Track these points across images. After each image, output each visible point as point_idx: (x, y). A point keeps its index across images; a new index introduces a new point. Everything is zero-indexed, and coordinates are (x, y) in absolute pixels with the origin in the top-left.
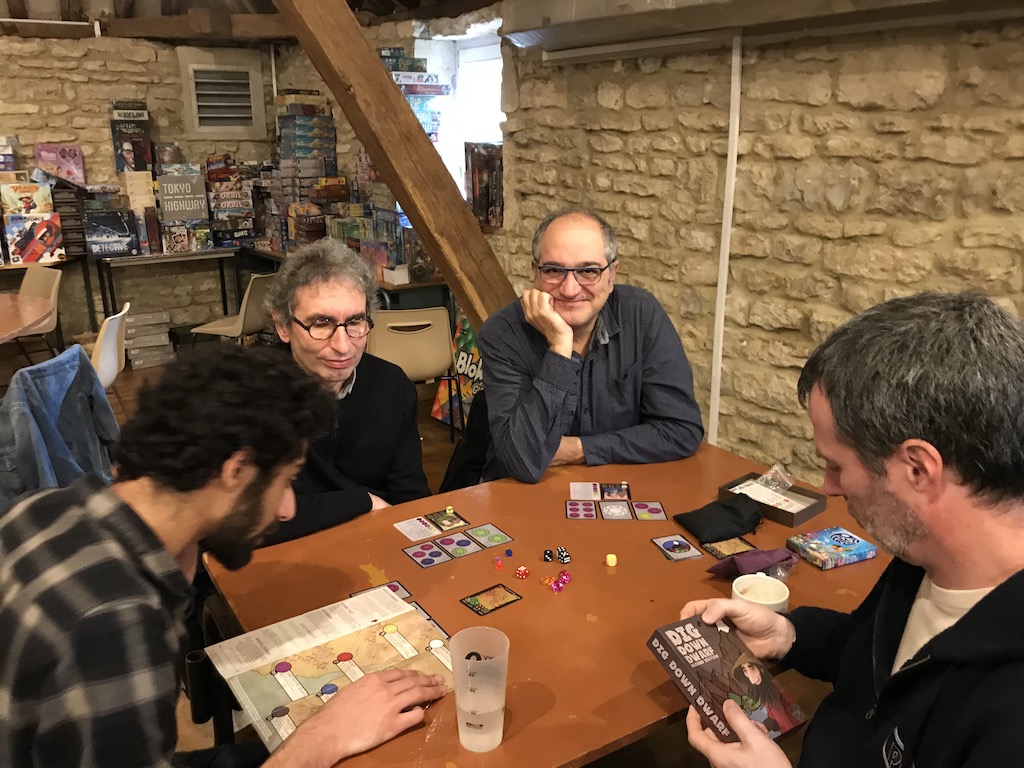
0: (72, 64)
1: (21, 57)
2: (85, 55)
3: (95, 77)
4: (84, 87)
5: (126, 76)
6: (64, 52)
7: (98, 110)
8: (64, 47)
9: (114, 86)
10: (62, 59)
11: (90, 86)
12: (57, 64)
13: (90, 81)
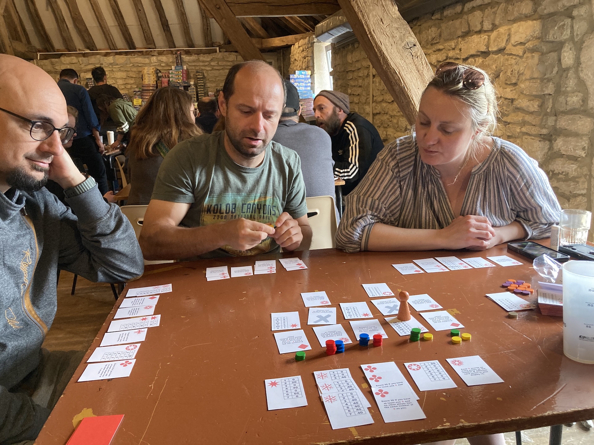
0: (206, 64)
1: (189, 62)
2: (212, 60)
3: (215, 68)
4: (210, 72)
5: (226, 67)
6: (205, 59)
7: (214, 80)
8: (204, 57)
9: (221, 71)
10: (203, 62)
11: (212, 71)
12: (201, 64)
13: (213, 69)
